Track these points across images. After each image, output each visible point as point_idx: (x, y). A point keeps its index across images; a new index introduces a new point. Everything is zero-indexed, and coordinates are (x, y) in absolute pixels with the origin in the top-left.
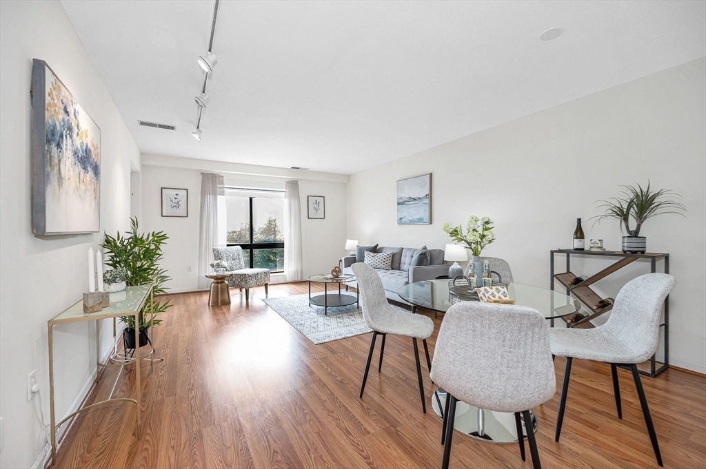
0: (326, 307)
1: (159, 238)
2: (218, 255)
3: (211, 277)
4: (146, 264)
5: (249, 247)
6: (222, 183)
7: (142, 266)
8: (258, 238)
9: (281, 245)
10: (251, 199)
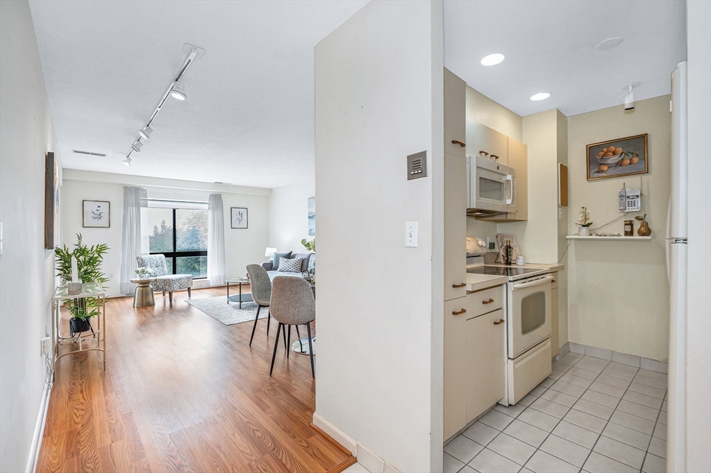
0: (241, 302)
1: (101, 249)
2: (142, 263)
3: (136, 282)
4: (90, 268)
5: (173, 255)
6: (145, 195)
7: (87, 270)
8: (182, 246)
9: (205, 253)
10: (174, 211)
